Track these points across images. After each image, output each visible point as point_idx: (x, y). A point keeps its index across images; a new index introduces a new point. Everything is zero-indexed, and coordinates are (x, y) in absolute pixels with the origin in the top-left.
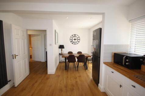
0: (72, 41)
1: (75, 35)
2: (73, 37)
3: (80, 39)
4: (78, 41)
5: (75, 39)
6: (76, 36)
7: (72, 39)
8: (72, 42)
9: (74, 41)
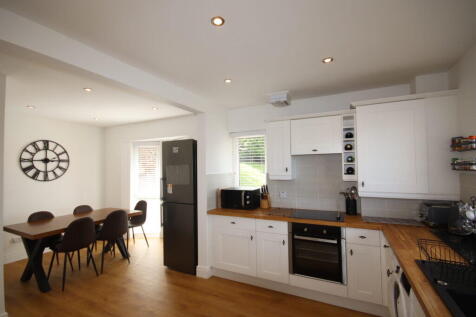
0: (32, 167)
1: (46, 143)
2: (38, 150)
3: (68, 161)
4: (61, 168)
5: (46, 161)
6: (51, 146)
7: (32, 161)
8: (31, 173)
9: (40, 166)
